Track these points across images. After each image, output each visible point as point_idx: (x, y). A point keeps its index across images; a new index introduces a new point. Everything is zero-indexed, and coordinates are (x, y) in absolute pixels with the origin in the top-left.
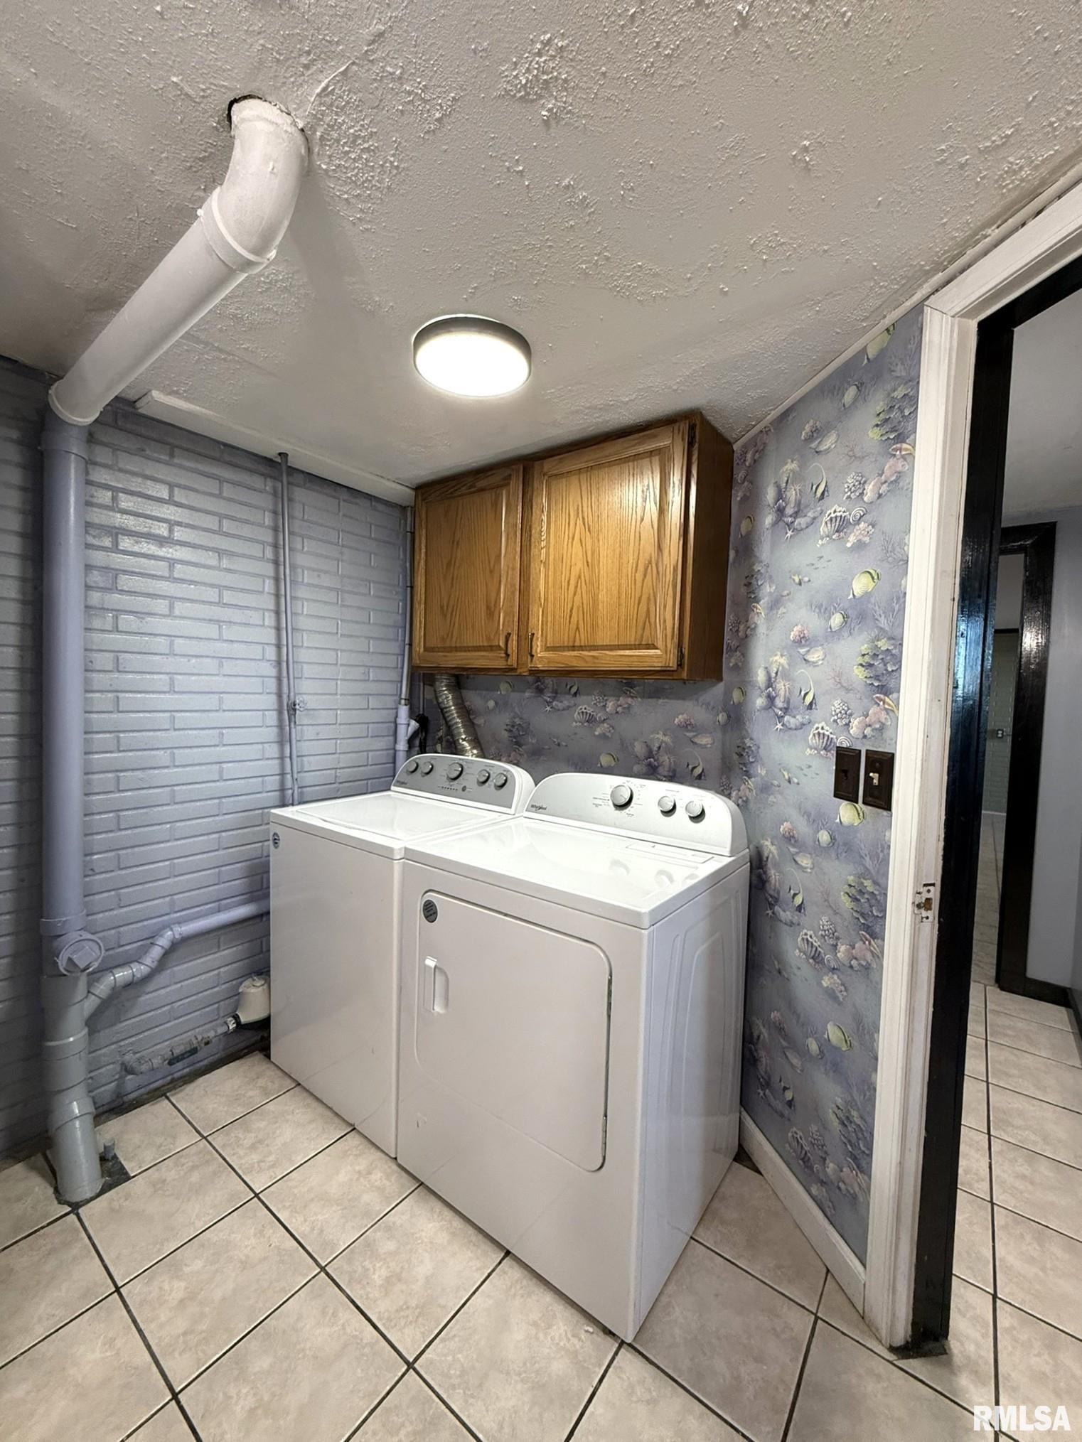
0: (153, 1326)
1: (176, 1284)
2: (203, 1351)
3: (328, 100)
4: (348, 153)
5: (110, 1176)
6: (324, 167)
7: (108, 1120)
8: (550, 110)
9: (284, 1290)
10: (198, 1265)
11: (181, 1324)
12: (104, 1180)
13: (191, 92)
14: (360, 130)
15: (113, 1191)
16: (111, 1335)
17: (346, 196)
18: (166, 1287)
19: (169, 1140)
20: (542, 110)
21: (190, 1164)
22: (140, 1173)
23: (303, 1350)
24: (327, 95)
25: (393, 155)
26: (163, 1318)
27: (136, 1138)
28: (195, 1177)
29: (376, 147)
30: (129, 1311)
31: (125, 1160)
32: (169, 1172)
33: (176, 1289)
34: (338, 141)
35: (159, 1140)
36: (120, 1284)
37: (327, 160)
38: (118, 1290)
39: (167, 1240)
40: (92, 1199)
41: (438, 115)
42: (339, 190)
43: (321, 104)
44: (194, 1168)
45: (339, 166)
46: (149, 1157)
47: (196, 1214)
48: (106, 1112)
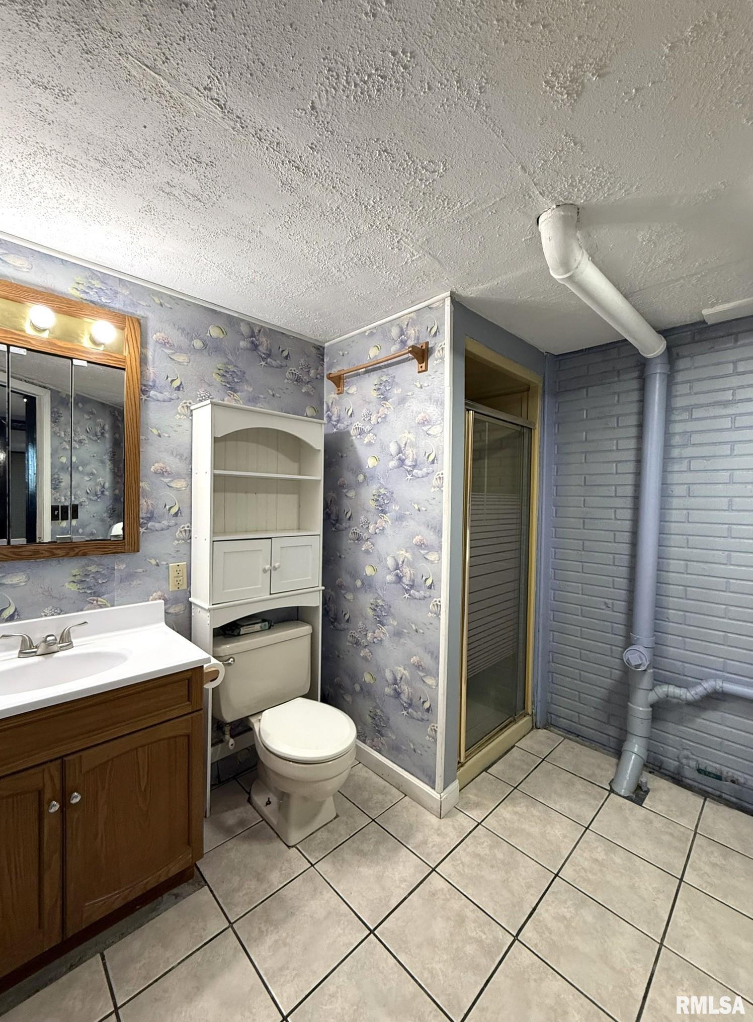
0: (579, 851)
1: (603, 853)
2: (579, 881)
3: (547, 193)
4: (578, 190)
5: (636, 796)
6: (582, 201)
7: (667, 780)
8: (593, 75)
9: (633, 919)
10: (618, 860)
11: (586, 864)
12: (632, 795)
13: (530, 237)
14: (568, 182)
15: (630, 802)
16: (568, 835)
17: (606, 195)
18: (599, 849)
19: (678, 813)
20: (592, 79)
21: (672, 831)
22: (647, 809)
23: (605, 941)
24: (544, 193)
25: (589, 169)
26: (585, 855)
27: (665, 797)
28: (666, 838)
29: (580, 176)
30: (581, 838)
31: (649, 798)
32: (658, 823)
33: (600, 855)
34: (570, 193)
35: (674, 809)
36: (590, 828)
37: (579, 199)
38: (587, 828)
39: (622, 839)
40: (620, 795)
41: (572, 144)
42: (601, 197)
43: (548, 196)
44: (671, 834)
45: (585, 195)
46: (659, 808)
47: (643, 847)
48: (669, 776)
